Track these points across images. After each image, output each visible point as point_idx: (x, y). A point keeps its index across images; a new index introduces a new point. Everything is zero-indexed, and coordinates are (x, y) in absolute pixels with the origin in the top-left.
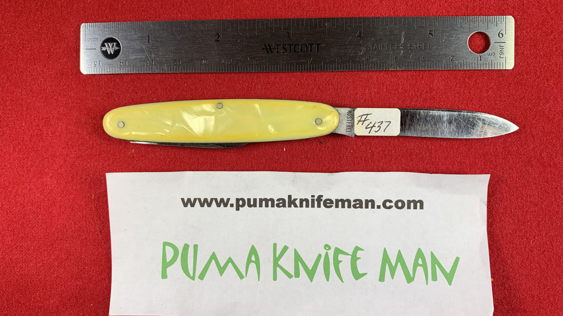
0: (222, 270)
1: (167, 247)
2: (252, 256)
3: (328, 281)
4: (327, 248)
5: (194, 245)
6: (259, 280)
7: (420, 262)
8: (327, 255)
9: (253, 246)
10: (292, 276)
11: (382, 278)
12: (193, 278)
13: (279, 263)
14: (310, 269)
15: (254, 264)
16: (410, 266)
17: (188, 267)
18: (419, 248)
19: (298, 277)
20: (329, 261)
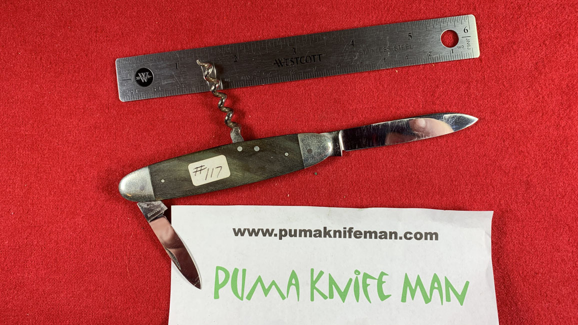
0: (266, 292)
1: (219, 271)
2: (292, 280)
3: (358, 302)
4: (357, 273)
5: (243, 269)
6: (298, 301)
7: (436, 285)
8: (357, 279)
9: (293, 271)
10: (327, 298)
11: (404, 299)
12: (242, 299)
13: (316, 286)
14: (343, 291)
15: (294, 286)
16: (427, 289)
17: (237, 289)
18: (435, 274)
19: (332, 298)
20: (359, 285)
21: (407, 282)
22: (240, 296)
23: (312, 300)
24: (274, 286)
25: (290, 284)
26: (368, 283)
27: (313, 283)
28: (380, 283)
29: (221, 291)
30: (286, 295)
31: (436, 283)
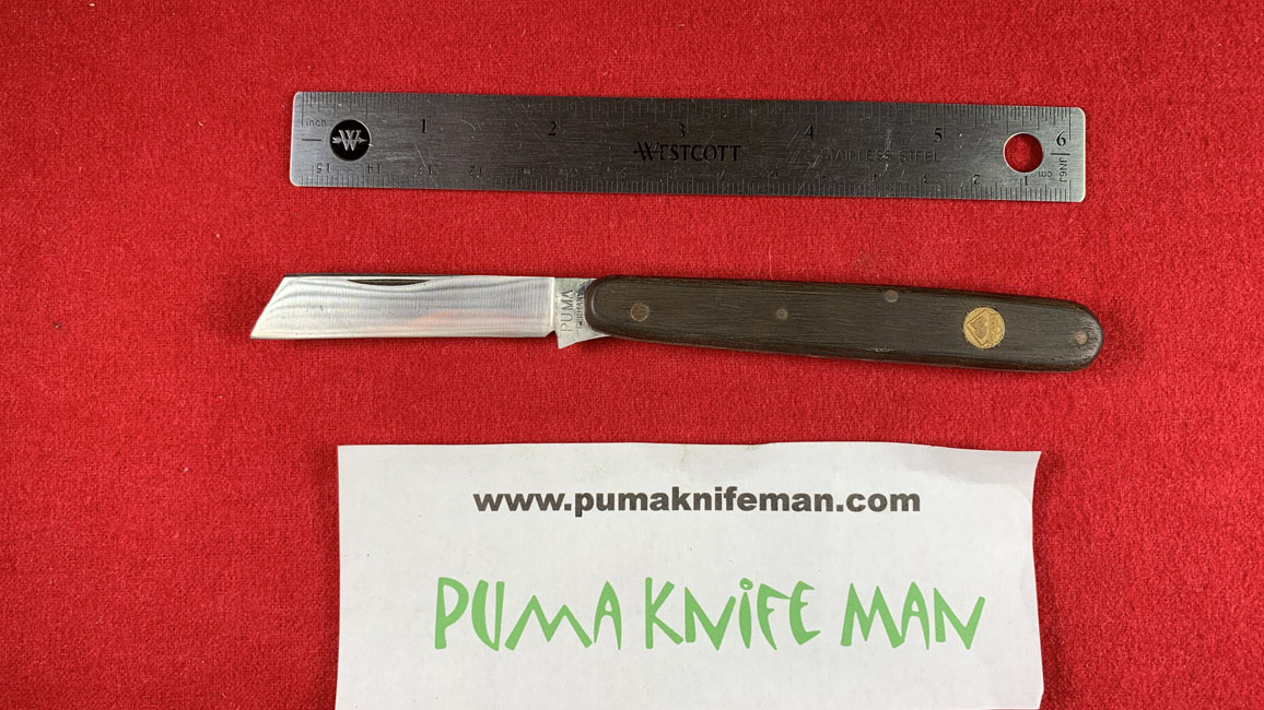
0: (549, 630)
1: (445, 587)
2: (606, 602)
3: (748, 647)
4: (746, 586)
5: (498, 584)
6: (619, 649)
7: (915, 607)
8: (745, 597)
9: (607, 583)
10: (681, 640)
11: (846, 640)
12: (495, 646)
13: (657, 615)
14: (715, 625)
15: (610, 617)
16: (897, 615)
17: (485, 626)
18: (913, 583)
19: (693, 641)
20: (749, 611)
21: (853, 602)
22: (493, 641)
23: (649, 645)
24: (565, 618)
25: (601, 612)
26: (769, 606)
27: (651, 609)
28: (796, 605)
29: (449, 630)
30: (591, 637)
31: (915, 603)
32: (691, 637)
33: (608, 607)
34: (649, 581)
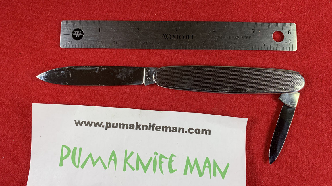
0: (94, 163)
1: (64, 148)
2: (112, 156)
3: (155, 173)
4: (156, 154)
5: (80, 148)
6: (115, 171)
7: (207, 165)
8: (155, 158)
9: (113, 150)
10: (135, 169)
11: (185, 173)
12: (78, 167)
13: (128, 161)
14: (145, 166)
15: (113, 161)
16: (201, 167)
17: (75, 161)
18: (207, 157)
19: (138, 170)
20: (156, 162)
21: (188, 162)
22: (77, 166)
23: (125, 170)
24: (99, 160)
25: (111, 159)
26: (162, 161)
27: (126, 159)
28: (171, 161)
29: (64, 161)
30: (107, 167)
31: (207, 163)
32: (137, 169)
33: (113, 158)
34: (126, 151)
